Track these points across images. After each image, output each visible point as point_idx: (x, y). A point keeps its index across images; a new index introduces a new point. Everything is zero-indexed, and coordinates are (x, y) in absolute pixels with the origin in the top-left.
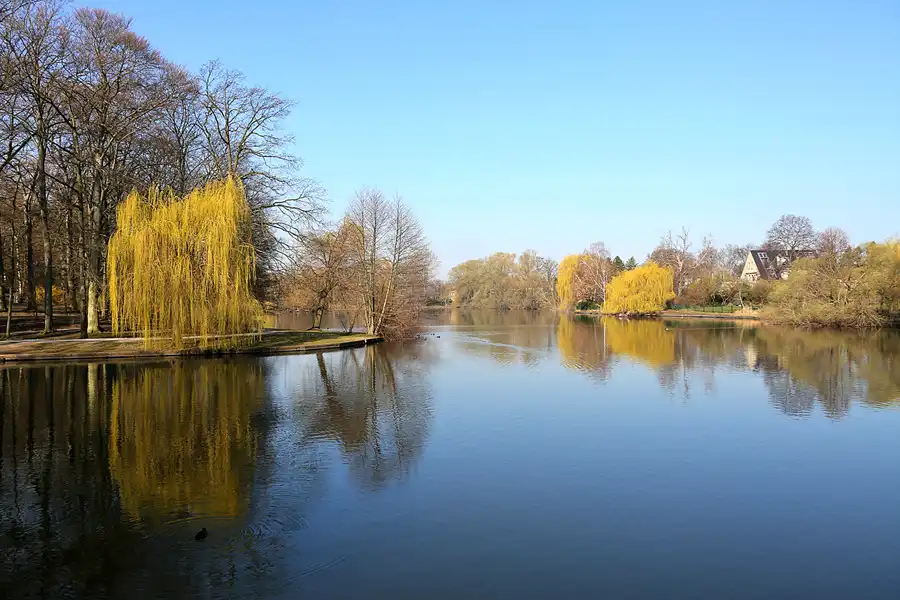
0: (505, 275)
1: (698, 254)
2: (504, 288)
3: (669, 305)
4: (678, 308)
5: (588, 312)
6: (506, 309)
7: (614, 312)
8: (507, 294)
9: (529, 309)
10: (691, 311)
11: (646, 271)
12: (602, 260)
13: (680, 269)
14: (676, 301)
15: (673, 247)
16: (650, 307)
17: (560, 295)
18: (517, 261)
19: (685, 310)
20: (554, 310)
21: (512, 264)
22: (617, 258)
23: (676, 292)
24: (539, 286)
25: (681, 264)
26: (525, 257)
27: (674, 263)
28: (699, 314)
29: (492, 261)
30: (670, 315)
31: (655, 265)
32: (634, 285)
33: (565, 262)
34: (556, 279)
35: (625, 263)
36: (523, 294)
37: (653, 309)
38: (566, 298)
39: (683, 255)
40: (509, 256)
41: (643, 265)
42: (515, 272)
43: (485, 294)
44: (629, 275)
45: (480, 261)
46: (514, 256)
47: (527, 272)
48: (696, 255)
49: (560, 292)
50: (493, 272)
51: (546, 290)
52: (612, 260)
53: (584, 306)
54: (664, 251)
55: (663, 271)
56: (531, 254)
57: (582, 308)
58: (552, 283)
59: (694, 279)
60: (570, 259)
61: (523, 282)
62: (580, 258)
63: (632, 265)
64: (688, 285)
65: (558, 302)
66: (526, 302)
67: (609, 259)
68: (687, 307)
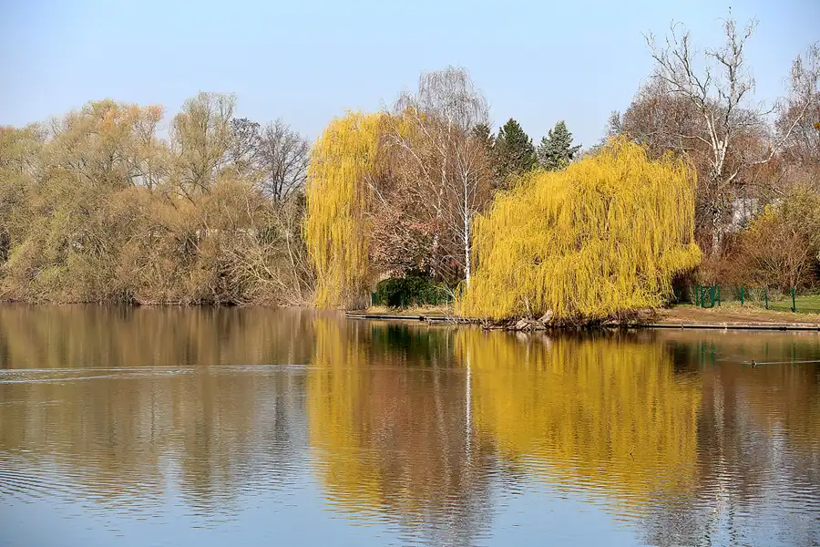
0: (120, 183)
1: (775, 117)
2: (120, 228)
3: (682, 288)
4: (712, 296)
5: (414, 315)
6: (125, 304)
7: (499, 313)
8: (131, 250)
9: (206, 304)
10: (751, 311)
11: (606, 172)
12: (458, 134)
13: (718, 165)
14: (705, 276)
15: (696, 91)
16: (618, 297)
17: (317, 257)
18: (164, 133)
19: (731, 307)
20: (295, 304)
21: (147, 141)
22: (512, 128)
23: (705, 242)
24: (245, 222)
25: (720, 148)
26: (195, 122)
27: (697, 145)
28: (778, 317)
29: (78, 130)
30: (687, 322)
31: (634, 151)
32: (564, 218)
33: (333, 136)
34: (302, 200)
35: (537, 143)
36: (187, 248)
37: (630, 303)
38: (336, 266)
39: (725, 118)
40: (135, 116)
41: (595, 152)
42: (159, 170)
43: (51, 252)
44: (550, 186)
45: (33, 134)
46: (155, 115)
47: (200, 175)
48: (770, 120)
49: (314, 243)
50: (81, 172)
51: (269, 236)
52: (495, 131)
53: (398, 294)
54: (668, 104)
55: (658, 171)
56: (215, 110)
57: (394, 301)
58: (290, 207)
59: (763, 201)
60: (351, 124)
61: (185, 206)
62: (386, 126)
63: (560, 149)
64: (744, 222)
65: (307, 280)
66: (197, 280)
67: (482, 131)
68: (742, 295)
